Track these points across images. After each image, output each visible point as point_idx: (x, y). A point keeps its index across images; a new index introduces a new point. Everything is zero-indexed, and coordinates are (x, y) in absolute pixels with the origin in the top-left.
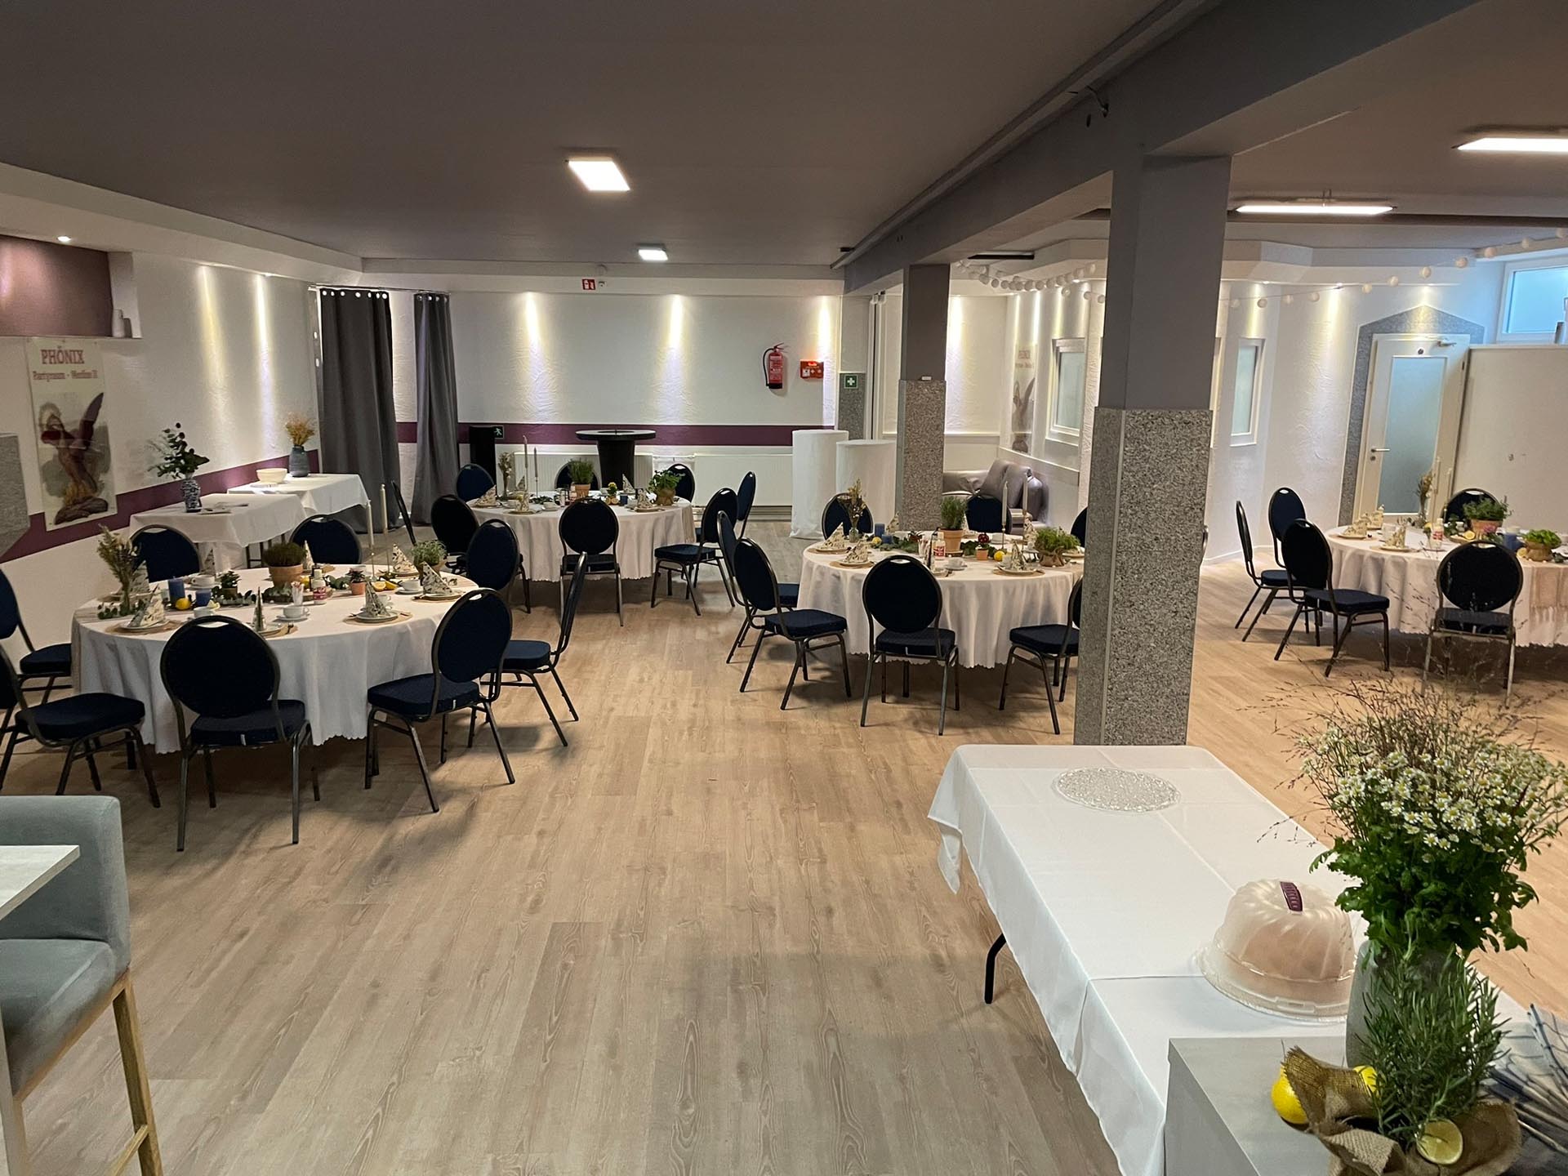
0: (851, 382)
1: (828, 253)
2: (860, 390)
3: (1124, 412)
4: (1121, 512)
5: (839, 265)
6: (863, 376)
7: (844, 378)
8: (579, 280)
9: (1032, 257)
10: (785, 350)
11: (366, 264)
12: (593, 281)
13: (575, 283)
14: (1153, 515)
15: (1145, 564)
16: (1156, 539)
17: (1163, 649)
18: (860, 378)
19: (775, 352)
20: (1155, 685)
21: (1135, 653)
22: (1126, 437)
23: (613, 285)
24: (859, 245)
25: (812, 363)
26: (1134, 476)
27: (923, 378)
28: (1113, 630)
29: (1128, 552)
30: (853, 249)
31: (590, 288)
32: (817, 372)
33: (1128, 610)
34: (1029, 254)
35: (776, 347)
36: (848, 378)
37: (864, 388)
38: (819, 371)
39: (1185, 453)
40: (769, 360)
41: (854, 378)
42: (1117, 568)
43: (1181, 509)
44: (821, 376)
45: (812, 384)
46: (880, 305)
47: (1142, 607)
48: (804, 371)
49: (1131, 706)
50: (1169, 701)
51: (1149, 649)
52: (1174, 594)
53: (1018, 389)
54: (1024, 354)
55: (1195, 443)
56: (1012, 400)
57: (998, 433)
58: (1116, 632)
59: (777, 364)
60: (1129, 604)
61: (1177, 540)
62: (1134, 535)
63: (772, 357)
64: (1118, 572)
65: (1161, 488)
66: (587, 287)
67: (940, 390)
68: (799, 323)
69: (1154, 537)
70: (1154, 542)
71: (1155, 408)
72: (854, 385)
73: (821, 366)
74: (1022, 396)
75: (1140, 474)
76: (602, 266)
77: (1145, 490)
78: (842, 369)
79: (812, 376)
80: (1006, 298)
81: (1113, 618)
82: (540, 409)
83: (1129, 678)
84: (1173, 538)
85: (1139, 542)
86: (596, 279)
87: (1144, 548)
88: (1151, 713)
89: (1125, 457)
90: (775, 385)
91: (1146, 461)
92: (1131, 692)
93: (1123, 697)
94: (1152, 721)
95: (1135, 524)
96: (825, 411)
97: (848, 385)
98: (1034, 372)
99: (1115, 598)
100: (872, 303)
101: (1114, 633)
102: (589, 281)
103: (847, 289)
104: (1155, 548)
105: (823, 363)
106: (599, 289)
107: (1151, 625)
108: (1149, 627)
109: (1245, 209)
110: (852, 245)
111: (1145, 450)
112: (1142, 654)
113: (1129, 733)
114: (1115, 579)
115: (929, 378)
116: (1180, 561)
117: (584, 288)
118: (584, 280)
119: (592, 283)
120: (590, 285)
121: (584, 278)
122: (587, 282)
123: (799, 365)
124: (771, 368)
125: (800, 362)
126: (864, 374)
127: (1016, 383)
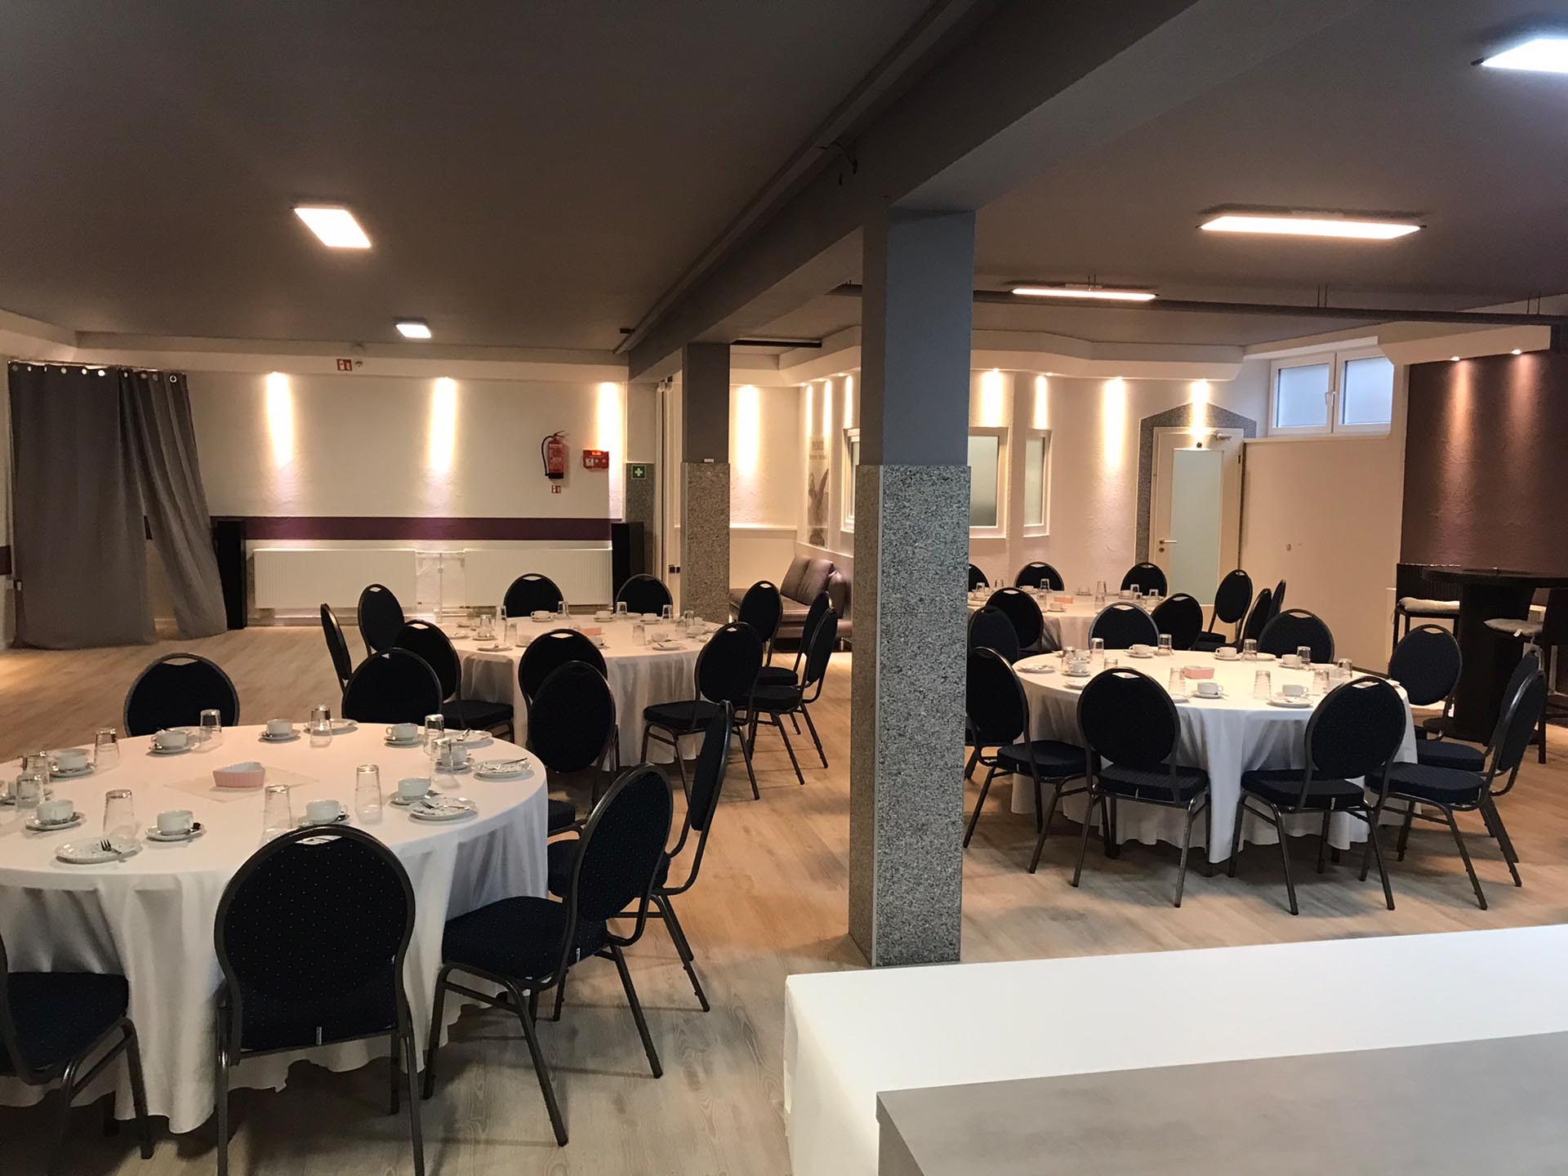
0: (639, 472)
1: (608, 336)
2: (650, 482)
3: (881, 467)
4: (883, 572)
5: (622, 349)
6: (652, 467)
7: (630, 469)
8: (334, 360)
9: (819, 345)
10: (567, 437)
11: (82, 339)
12: (349, 361)
13: (327, 364)
14: (916, 575)
15: (911, 627)
16: (921, 600)
17: (934, 717)
18: (648, 469)
19: (555, 439)
20: (928, 758)
21: (907, 723)
22: (885, 493)
23: (373, 365)
24: (638, 326)
25: (596, 452)
26: (894, 534)
27: (706, 460)
28: (882, 698)
29: (893, 614)
30: (633, 331)
31: (346, 369)
32: (601, 461)
33: (896, 676)
34: (817, 342)
35: (556, 435)
36: (635, 468)
37: (653, 478)
38: (604, 461)
39: (945, 510)
40: (548, 447)
41: (642, 468)
42: (882, 632)
43: (944, 568)
44: (606, 466)
45: (597, 475)
46: (668, 392)
47: (910, 673)
48: (587, 460)
49: (904, 782)
50: (944, 774)
51: (919, 718)
52: (942, 658)
53: (813, 481)
54: (818, 445)
55: (954, 500)
56: (807, 494)
57: (794, 527)
58: (885, 700)
59: (558, 453)
60: (896, 670)
61: (942, 601)
62: (898, 596)
63: (552, 445)
64: (884, 635)
65: (923, 546)
66: (342, 367)
67: (724, 473)
68: (580, 410)
69: (918, 598)
70: (919, 603)
71: (911, 464)
72: (642, 476)
73: (606, 455)
74: (817, 488)
75: (901, 532)
76: (359, 345)
77: (907, 548)
78: (628, 459)
79: (597, 466)
80: (798, 389)
81: (881, 686)
82: (286, 500)
83: (902, 751)
84: (937, 599)
85: (905, 603)
86: (353, 359)
87: (910, 611)
88: (926, 788)
89: (885, 514)
90: (556, 474)
91: (907, 517)
92: (903, 766)
93: (895, 772)
94: (927, 797)
95: (899, 585)
96: (611, 503)
97: (635, 476)
98: (827, 464)
99: (881, 664)
100: (660, 390)
101: (883, 701)
102: (345, 361)
103: (632, 375)
104: (921, 610)
105: (608, 452)
106: (356, 370)
107: (920, 692)
108: (918, 694)
109: (1018, 291)
110: (632, 327)
111: (905, 506)
112: (913, 724)
113: (904, 811)
114: (881, 643)
115: (712, 461)
116: (947, 622)
117: (339, 369)
118: (338, 360)
119: (348, 364)
120: (345, 366)
121: (339, 358)
122: (342, 362)
123: (582, 454)
124: (551, 456)
125: (584, 451)
126: (653, 464)
127: (811, 475)
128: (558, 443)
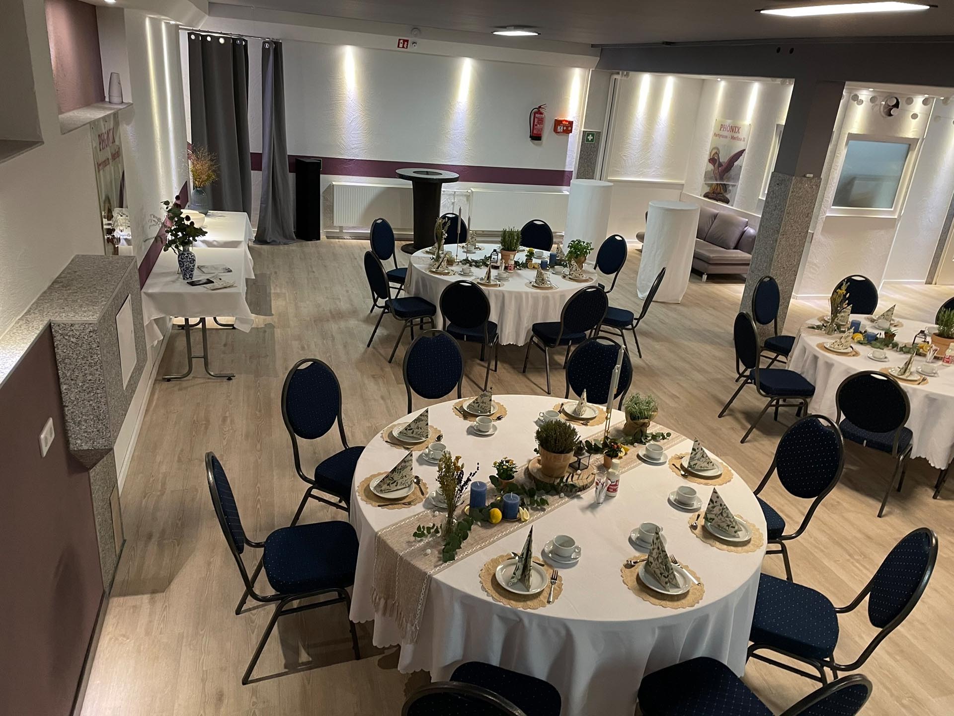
0: (590, 138)
2: (596, 145)
7: (585, 134)
8: (396, 39)
10: (546, 109)
11: (212, 8)
12: (407, 41)
13: (392, 42)
18: (597, 136)
19: (539, 110)
23: (424, 46)
25: (565, 121)
27: (807, 175)
31: (403, 47)
35: (540, 107)
36: (588, 135)
37: (599, 143)
38: (570, 128)
40: (534, 117)
41: (593, 135)
44: (569, 132)
45: (562, 137)
48: (559, 128)
53: (716, 154)
54: (730, 128)
56: (706, 160)
59: (541, 121)
63: (537, 115)
66: (401, 45)
68: (557, 88)
72: (592, 140)
74: (723, 160)
76: (418, 29)
78: (585, 128)
79: (564, 131)
82: (353, 146)
86: (411, 40)
90: (536, 137)
96: (568, 159)
97: (588, 140)
98: (744, 145)
102: (404, 40)
105: (573, 122)
106: (411, 48)
115: (812, 175)
117: (398, 47)
118: (400, 40)
119: (406, 43)
120: (404, 44)
121: (401, 38)
122: (402, 41)
123: (553, 122)
124: (535, 123)
125: (556, 120)
126: (600, 132)
127: (714, 148)
128: (542, 114)
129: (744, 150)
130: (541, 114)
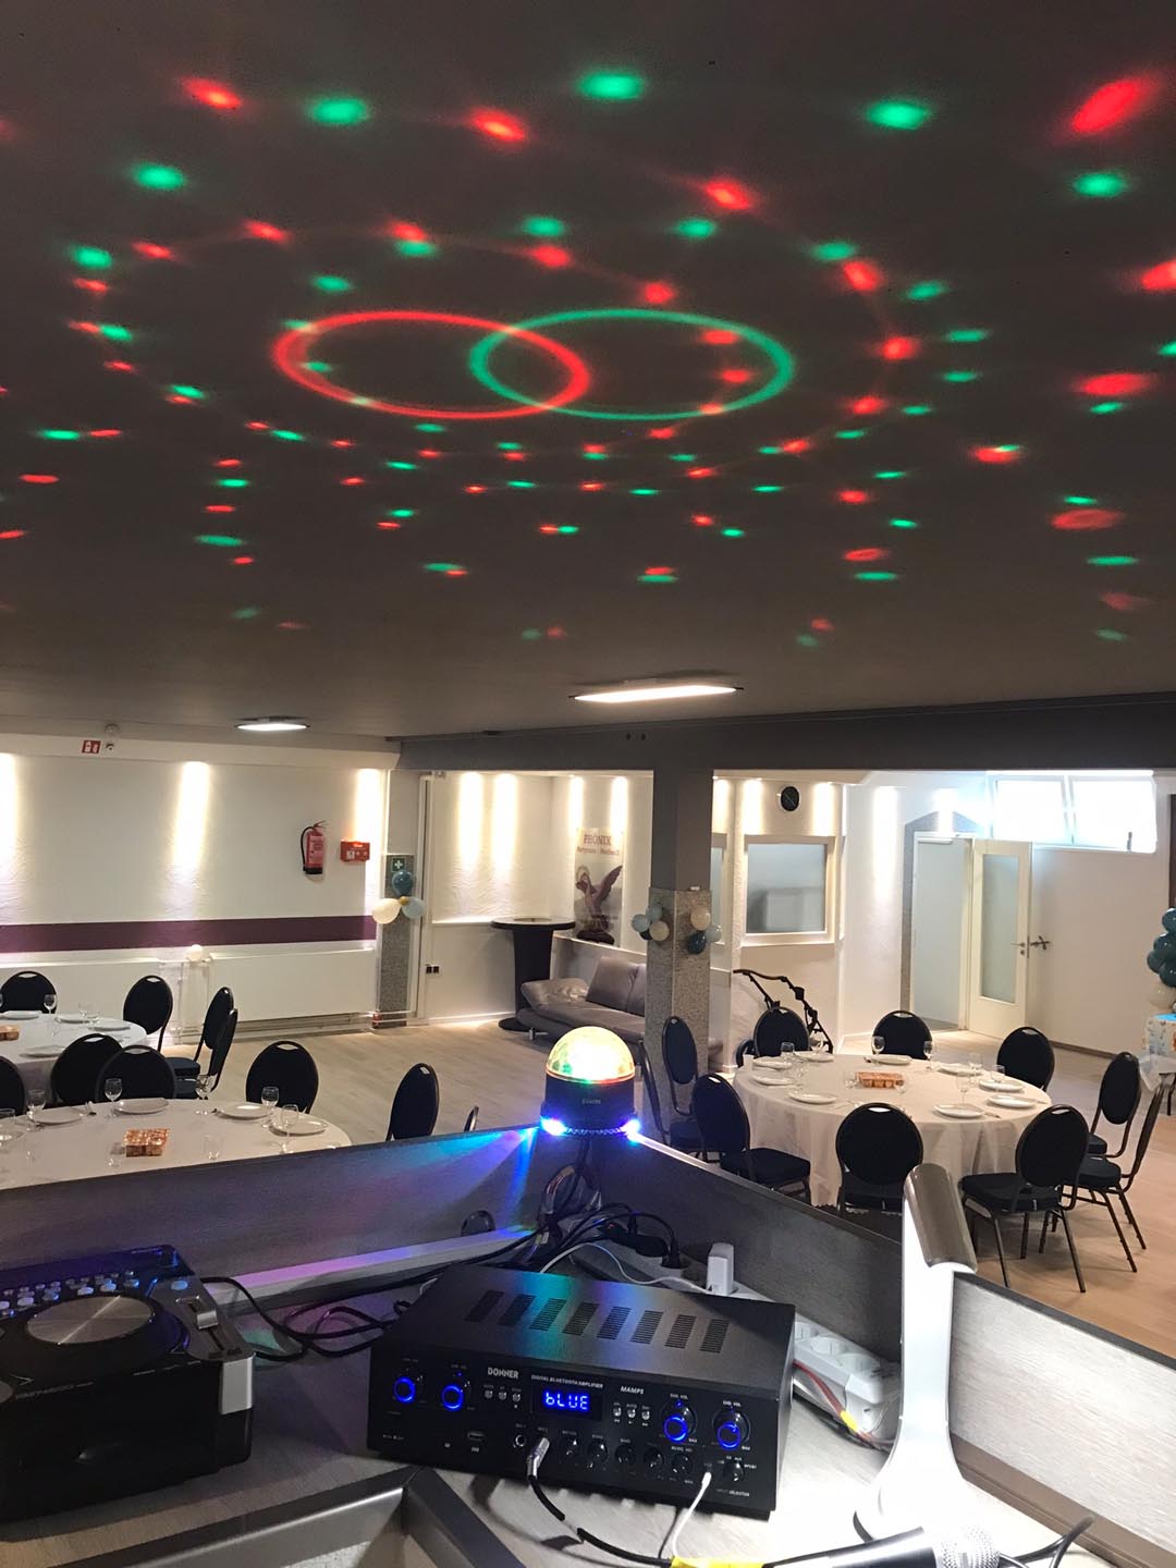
0: (398, 864)
7: (391, 861)
8: (82, 740)
10: (325, 828)
12: (98, 743)
13: (72, 745)
18: (408, 862)
19: (314, 831)
23: (126, 748)
25: (356, 843)
27: (693, 888)
31: (92, 751)
32: (363, 852)
35: (316, 825)
36: (395, 861)
37: (413, 867)
38: (365, 853)
40: (308, 840)
41: (402, 861)
44: (363, 857)
45: (355, 868)
46: (433, 781)
48: (348, 853)
54: (597, 838)
59: (319, 845)
63: (311, 837)
66: (88, 749)
68: (339, 798)
72: (402, 868)
73: (366, 846)
76: (112, 726)
78: (389, 851)
79: (357, 858)
86: (104, 740)
90: (313, 869)
96: (367, 899)
97: (395, 868)
102: (93, 743)
103: (402, 765)
105: (369, 844)
106: (104, 752)
115: (698, 888)
117: (83, 751)
118: (86, 742)
119: (96, 746)
120: (92, 746)
121: (87, 739)
122: (89, 743)
123: (339, 846)
124: (311, 849)
125: (343, 843)
126: (412, 857)
127: (580, 868)
129: (619, 868)
130: (319, 834)
